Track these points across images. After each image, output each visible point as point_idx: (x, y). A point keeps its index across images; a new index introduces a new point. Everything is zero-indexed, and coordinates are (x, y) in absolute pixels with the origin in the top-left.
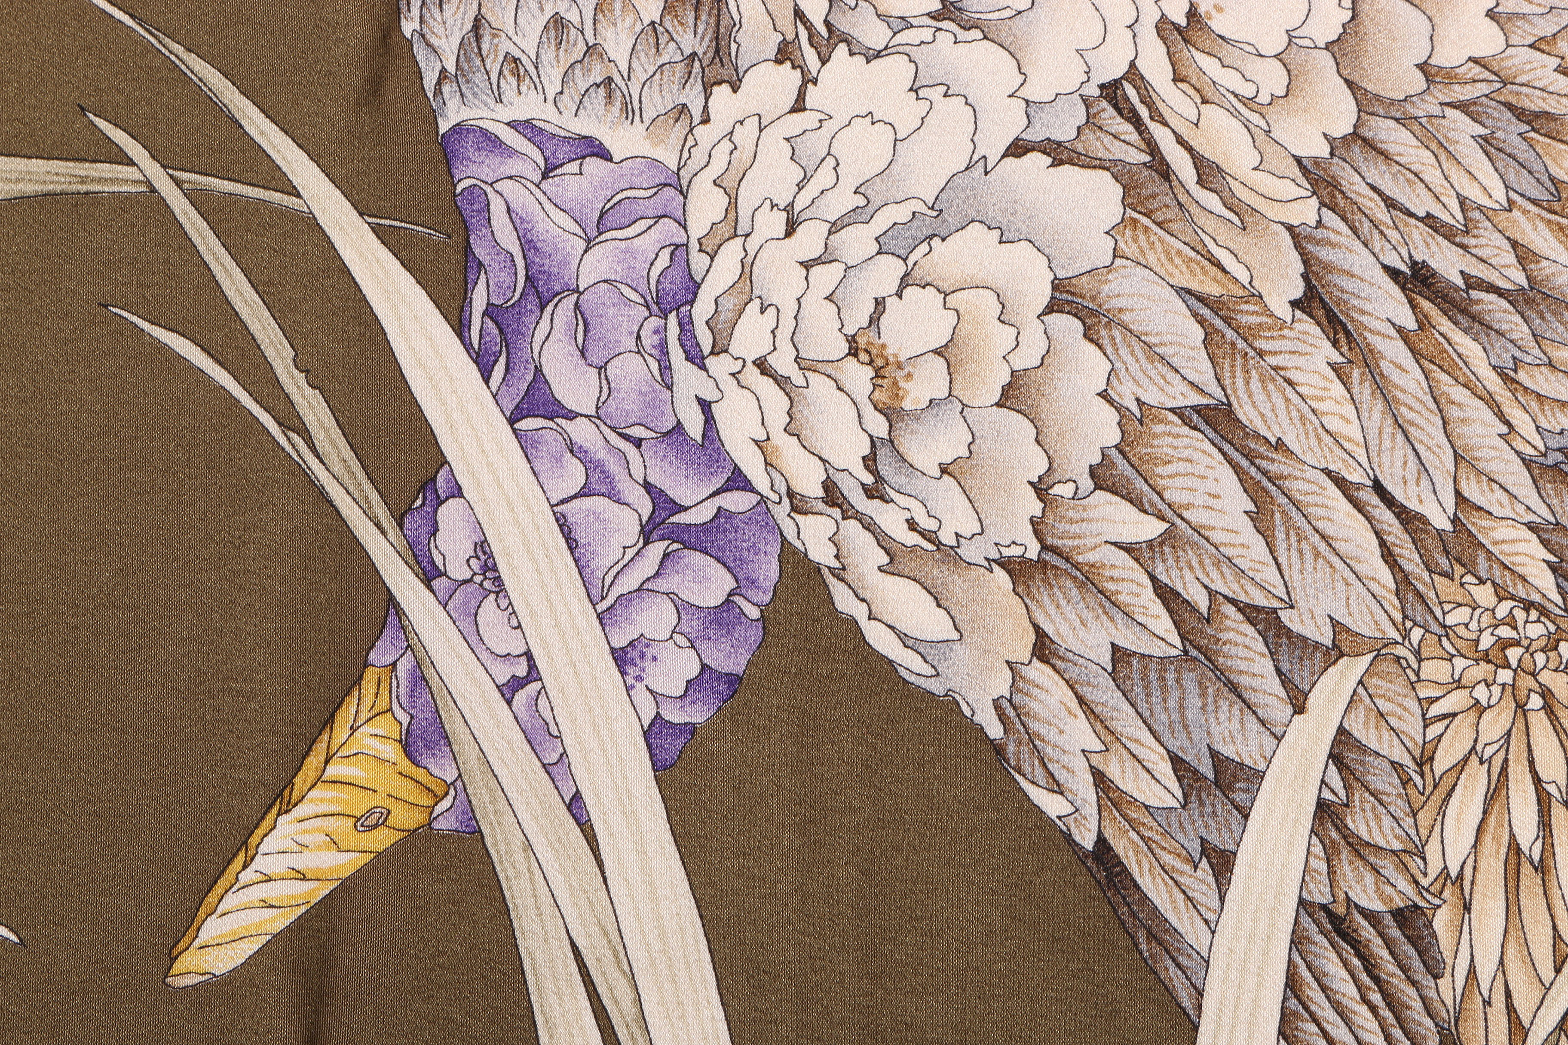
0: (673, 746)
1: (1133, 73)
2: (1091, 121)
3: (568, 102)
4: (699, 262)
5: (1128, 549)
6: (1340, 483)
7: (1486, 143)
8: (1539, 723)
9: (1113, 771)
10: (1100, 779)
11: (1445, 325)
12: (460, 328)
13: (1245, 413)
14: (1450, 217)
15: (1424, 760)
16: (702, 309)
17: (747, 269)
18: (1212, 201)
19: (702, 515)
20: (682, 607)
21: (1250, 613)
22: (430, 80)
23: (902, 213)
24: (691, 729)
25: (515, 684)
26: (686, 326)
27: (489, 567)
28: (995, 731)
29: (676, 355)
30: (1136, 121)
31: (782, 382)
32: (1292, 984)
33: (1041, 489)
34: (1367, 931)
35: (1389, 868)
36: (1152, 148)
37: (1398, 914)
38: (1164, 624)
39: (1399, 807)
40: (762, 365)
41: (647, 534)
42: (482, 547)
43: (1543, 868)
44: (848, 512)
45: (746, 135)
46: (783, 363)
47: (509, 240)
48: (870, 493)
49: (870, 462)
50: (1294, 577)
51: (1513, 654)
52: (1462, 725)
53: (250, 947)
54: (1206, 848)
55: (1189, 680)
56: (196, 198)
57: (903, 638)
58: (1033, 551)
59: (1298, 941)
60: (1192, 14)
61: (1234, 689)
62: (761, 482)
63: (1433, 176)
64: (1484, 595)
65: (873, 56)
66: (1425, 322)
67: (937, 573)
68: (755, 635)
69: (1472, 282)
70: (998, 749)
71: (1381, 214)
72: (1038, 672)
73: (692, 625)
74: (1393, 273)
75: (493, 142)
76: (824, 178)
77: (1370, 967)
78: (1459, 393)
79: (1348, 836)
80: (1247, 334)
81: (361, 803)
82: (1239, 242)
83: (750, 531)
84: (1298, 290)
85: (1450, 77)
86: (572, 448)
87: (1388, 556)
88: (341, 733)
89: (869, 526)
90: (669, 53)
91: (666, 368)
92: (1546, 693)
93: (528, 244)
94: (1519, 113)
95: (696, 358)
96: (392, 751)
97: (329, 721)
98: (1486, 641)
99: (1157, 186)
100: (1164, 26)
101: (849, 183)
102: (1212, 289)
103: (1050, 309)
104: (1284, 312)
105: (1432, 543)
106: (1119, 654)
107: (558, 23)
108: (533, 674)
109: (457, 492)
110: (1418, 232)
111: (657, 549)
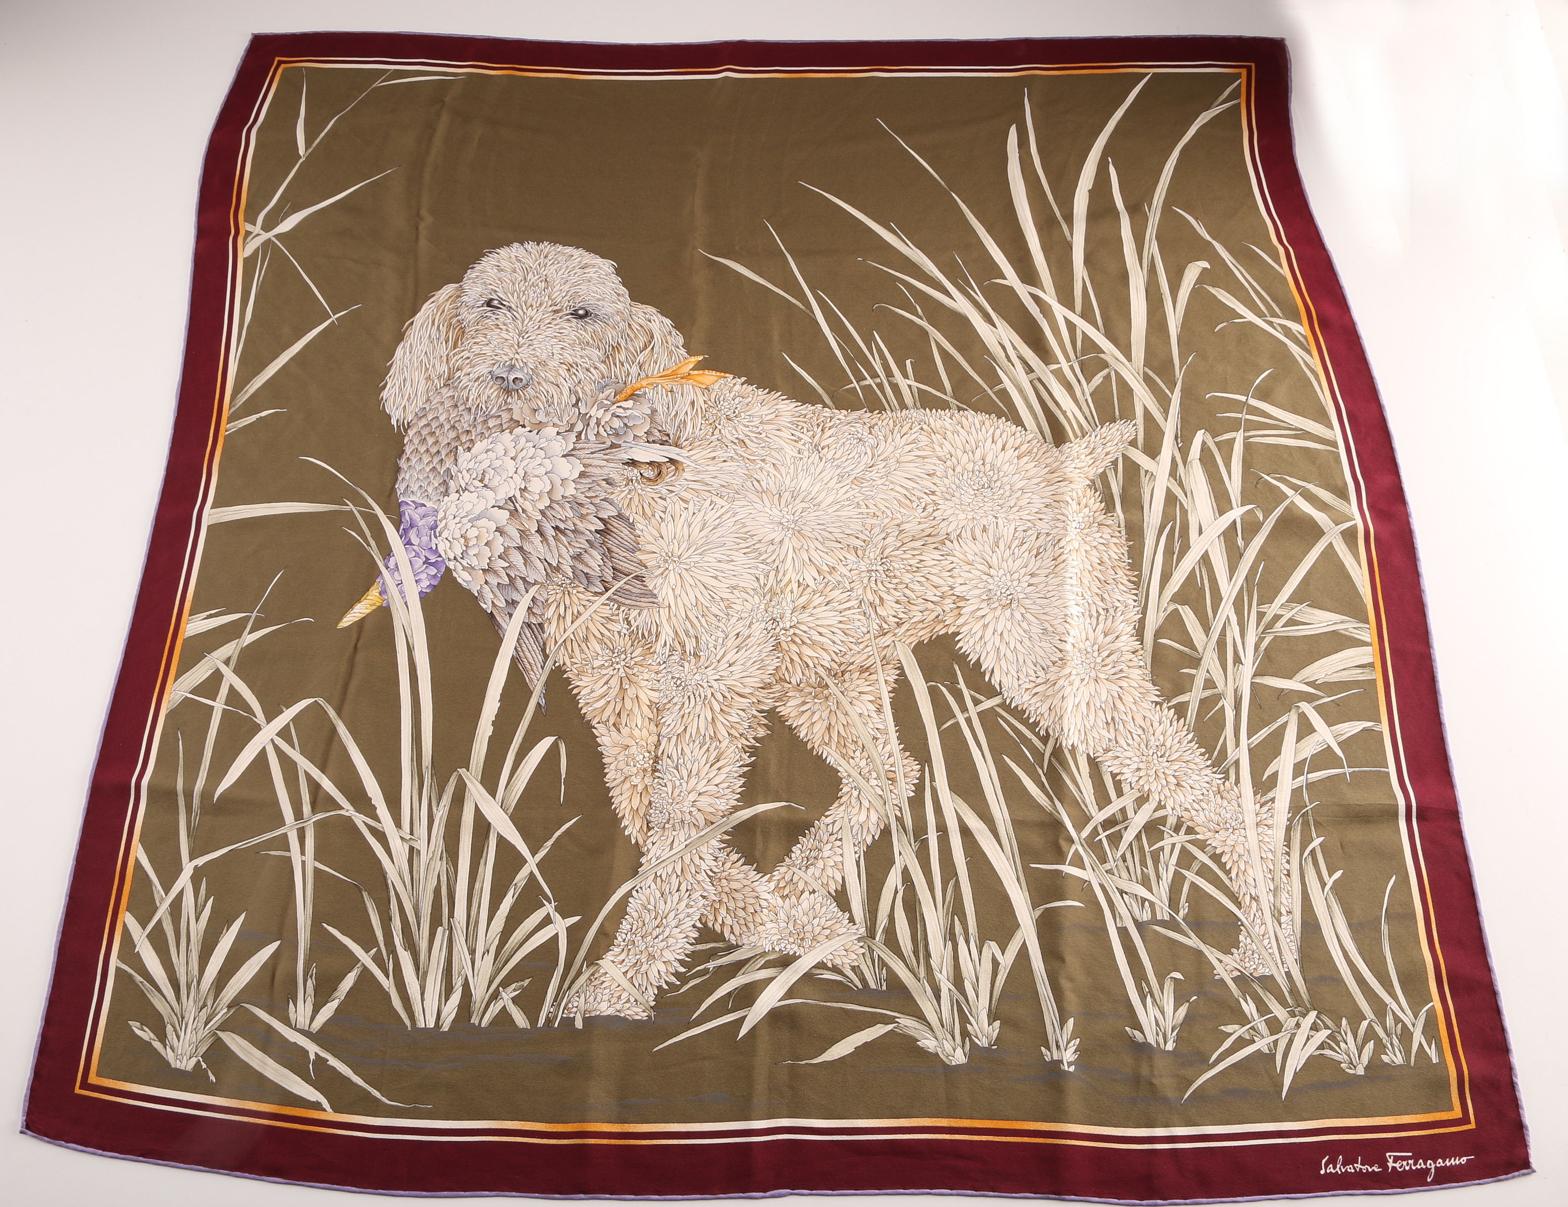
0: (423, 595)
1: (514, 496)
2: (506, 503)
3: (421, 498)
4: (438, 523)
5: (503, 568)
6: (539, 559)
7: (571, 508)
8: (567, 596)
9: (495, 601)
10: (493, 602)
11: (560, 535)
12: (398, 531)
13: (525, 548)
14: (564, 519)
15: (547, 601)
16: (438, 530)
17: (446, 524)
18: (524, 515)
19: (434, 561)
20: (428, 575)
21: (521, 578)
22: (398, 494)
23: (473, 516)
24: (426, 593)
25: (399, 584)
26: (435, 532)
27: (397, 567)
28: (476, 595)
29: (433, 536)
30: (513, 503)
31: (449, 541)
32: (520, 634)
33: (489, 558)
34: (533, 626)
35: (538, 617)
36: (515, 507)
37: (539, 624)
38: (507, 579)
39: (541, 608)
40: (447, 539)
41: (424, 563)
42: (396, 564)
43: (564, 618)
44: (457, 561)
45: (449, 504)
46: (450, 539)
47: (408, 518)
48: (461, 558)
49: (462, 554)
50: (529, 573)
51: (564, 585)
52: (554, 596)
53: (351, 623)
54: (508, 613)
55: (510, 588)
56: (359, 511)
57: (464, 580)
58: (487, 568)
59: (522, 628)
60: (525, 487)
61: (517, 589)
62: (444, 556)
63: (561, 512)
64: (561, 576)
65: (471, 492)
66: (557, 535)
67: (470, 571)
68: (439, 579)
69: (565, 529)
70: (477, 597)
71: (552, 518)
72: (485, 586)
73: (429, 577)
74: (553, 527)
75: (407, 504)
76: (461, 511)
77: (533, 632)
78: (561, 545)
79: (532, 612)
80: (527, 536)
81: (371, 602)
82: (528, 522)
83: (441, 564)
84: (536, 529)
85: (566, 497)
86: (414, 550)
87: (545, 570)
88: (370, 592)
89: (461, 563)
90: (438, 491)
91: (431, 538)
92: (568, 591)
93: (411, 519)
94: (577, 503)
95: (436, 537)
96: (378, 594)
97: (368, 590)
98: (560, 583)
99: (515, 513)
100: (520, 489)
101: (465, 512)
102: (522, 529)
103: (496, 531)
104: (534, 533)
105: (553, 568)
106: (499, 584)
107: (421, 486)
108: (402, 583)
109: (394, 556)
110: (558, 521)
111: (425, 566)
